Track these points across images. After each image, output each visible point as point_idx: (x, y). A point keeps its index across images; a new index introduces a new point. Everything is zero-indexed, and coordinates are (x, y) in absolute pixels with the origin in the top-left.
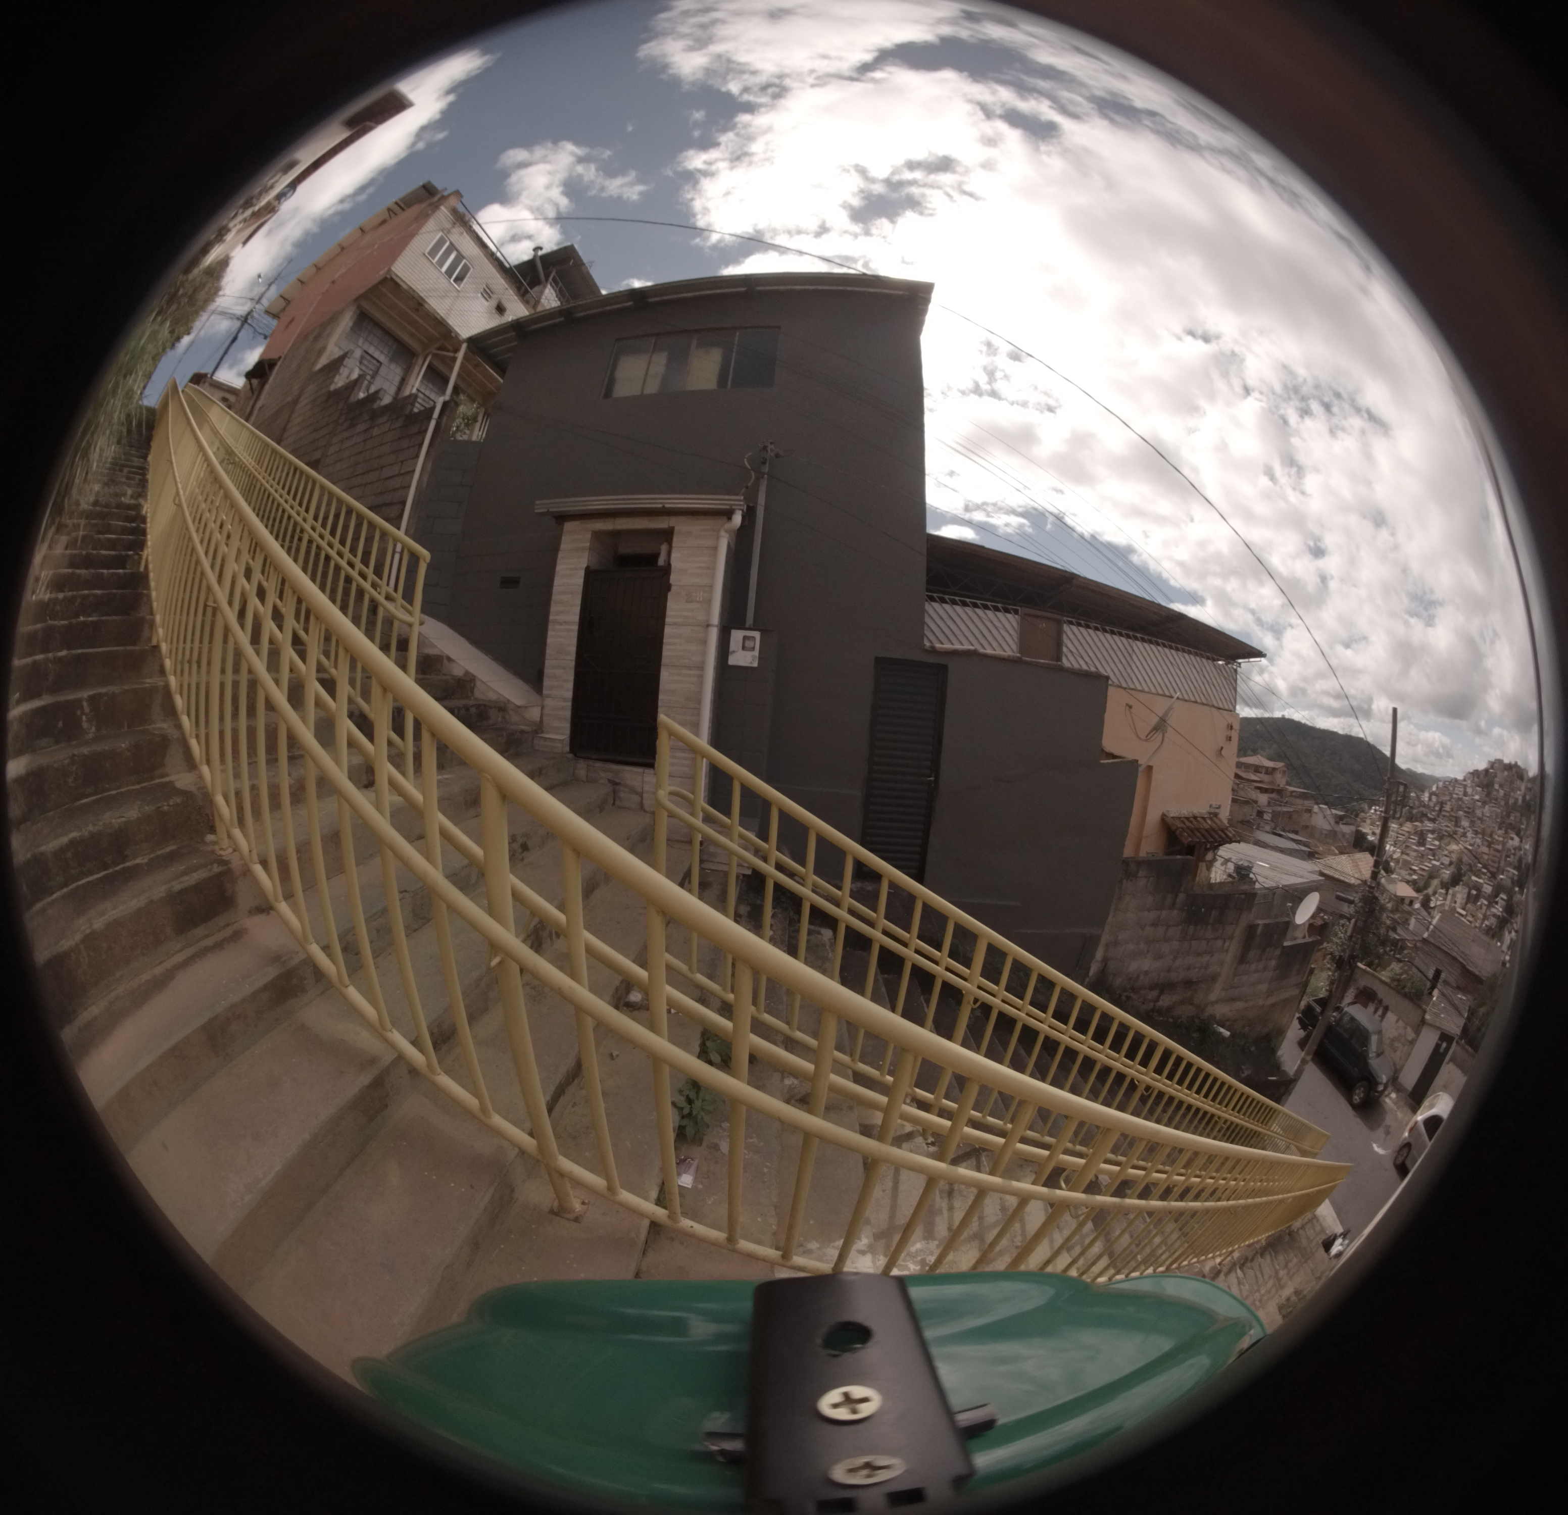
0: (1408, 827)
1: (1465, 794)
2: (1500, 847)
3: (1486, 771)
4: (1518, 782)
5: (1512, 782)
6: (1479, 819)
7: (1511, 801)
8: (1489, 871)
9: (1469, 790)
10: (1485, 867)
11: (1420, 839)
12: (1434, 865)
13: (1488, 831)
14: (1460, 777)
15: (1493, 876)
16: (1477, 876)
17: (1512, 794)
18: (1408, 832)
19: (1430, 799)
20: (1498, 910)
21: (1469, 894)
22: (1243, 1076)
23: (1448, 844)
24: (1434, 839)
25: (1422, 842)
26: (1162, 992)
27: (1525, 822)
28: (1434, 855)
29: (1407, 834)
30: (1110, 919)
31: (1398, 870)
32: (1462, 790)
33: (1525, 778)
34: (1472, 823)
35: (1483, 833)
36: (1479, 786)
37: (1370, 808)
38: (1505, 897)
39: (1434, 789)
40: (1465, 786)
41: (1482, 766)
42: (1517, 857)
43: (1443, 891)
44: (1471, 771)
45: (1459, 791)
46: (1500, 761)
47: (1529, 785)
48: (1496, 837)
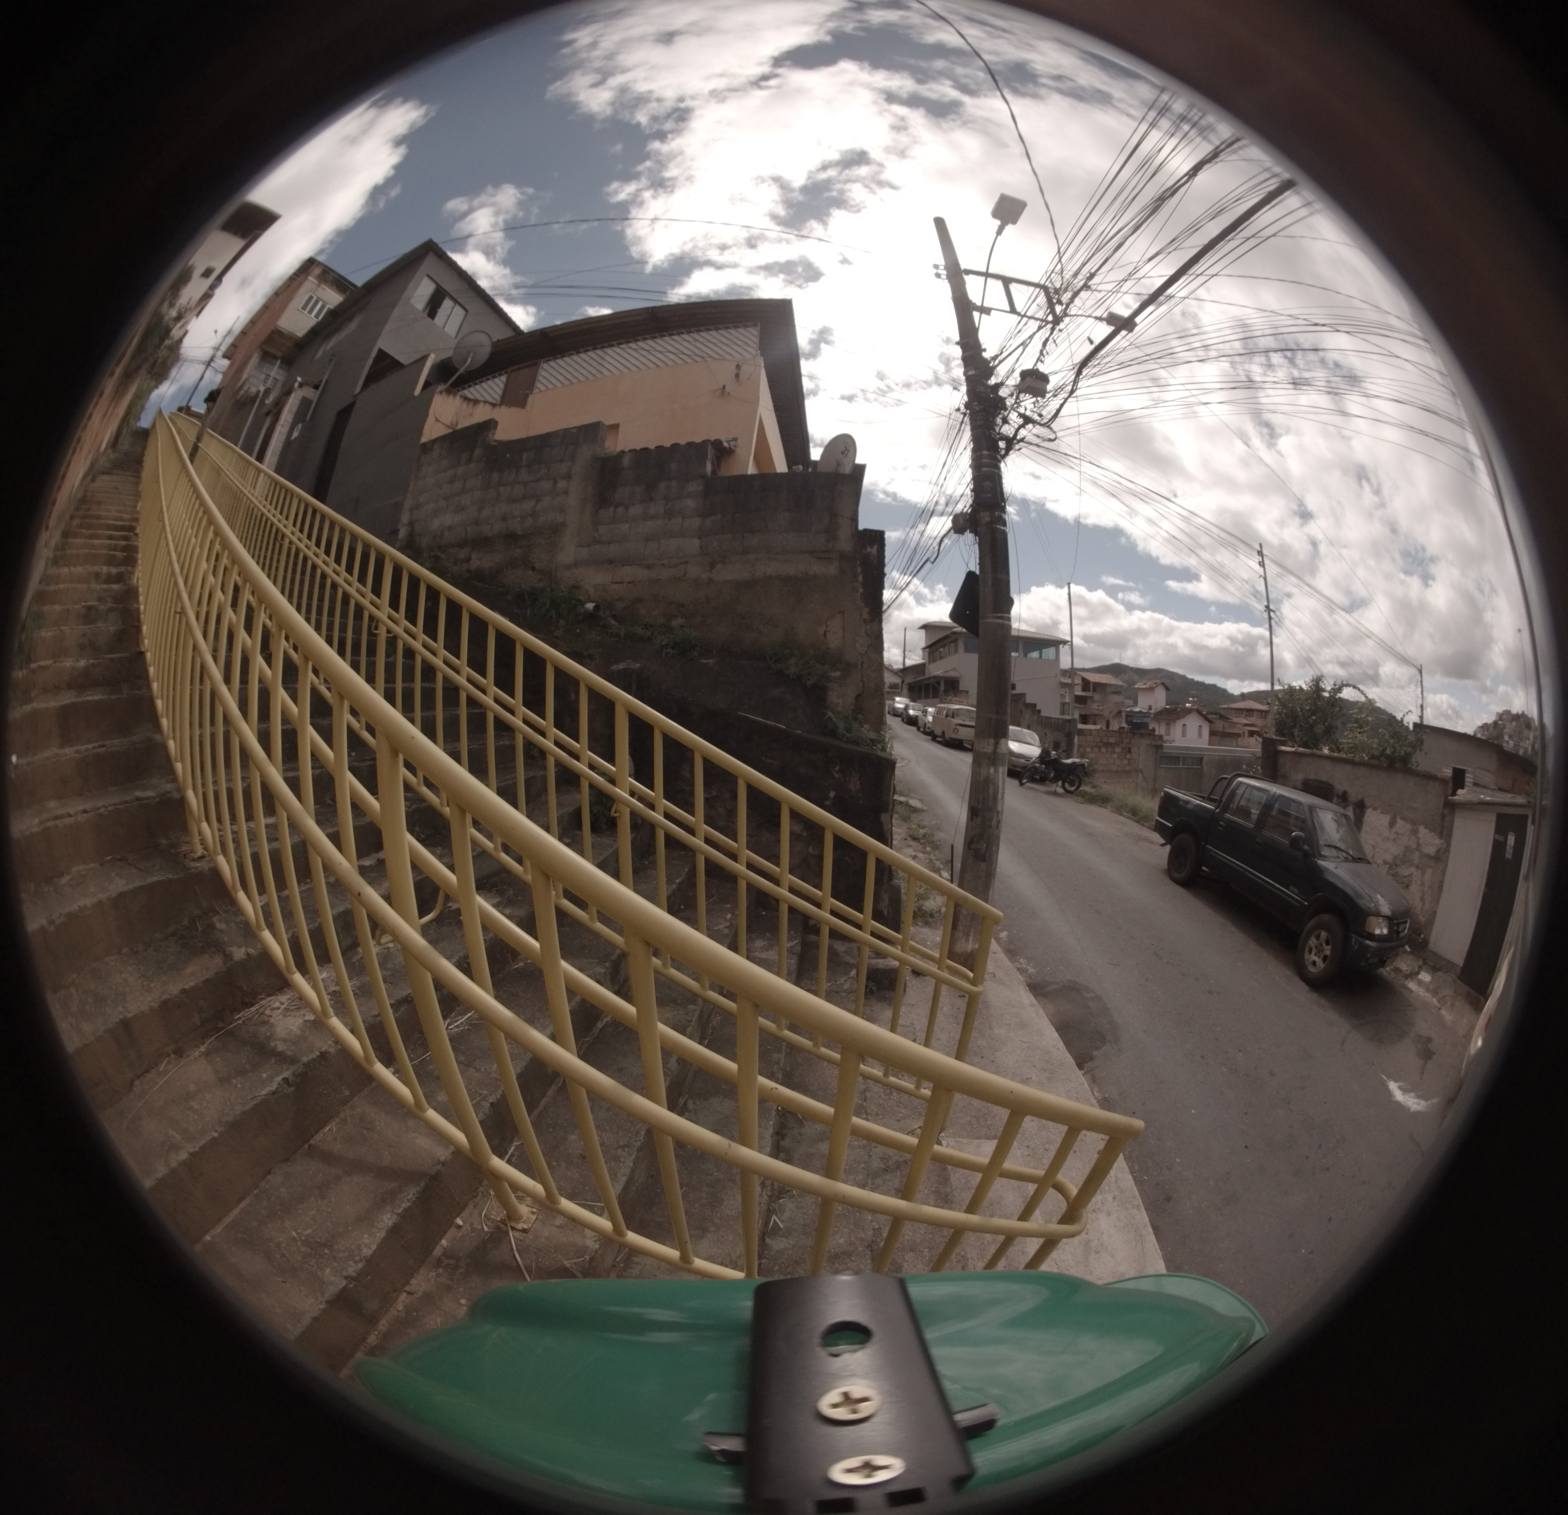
3: (1496, 723)
33: (1533, 726)
41: (1491, 719)
44: (1482, 724)
46: (1508, 712)
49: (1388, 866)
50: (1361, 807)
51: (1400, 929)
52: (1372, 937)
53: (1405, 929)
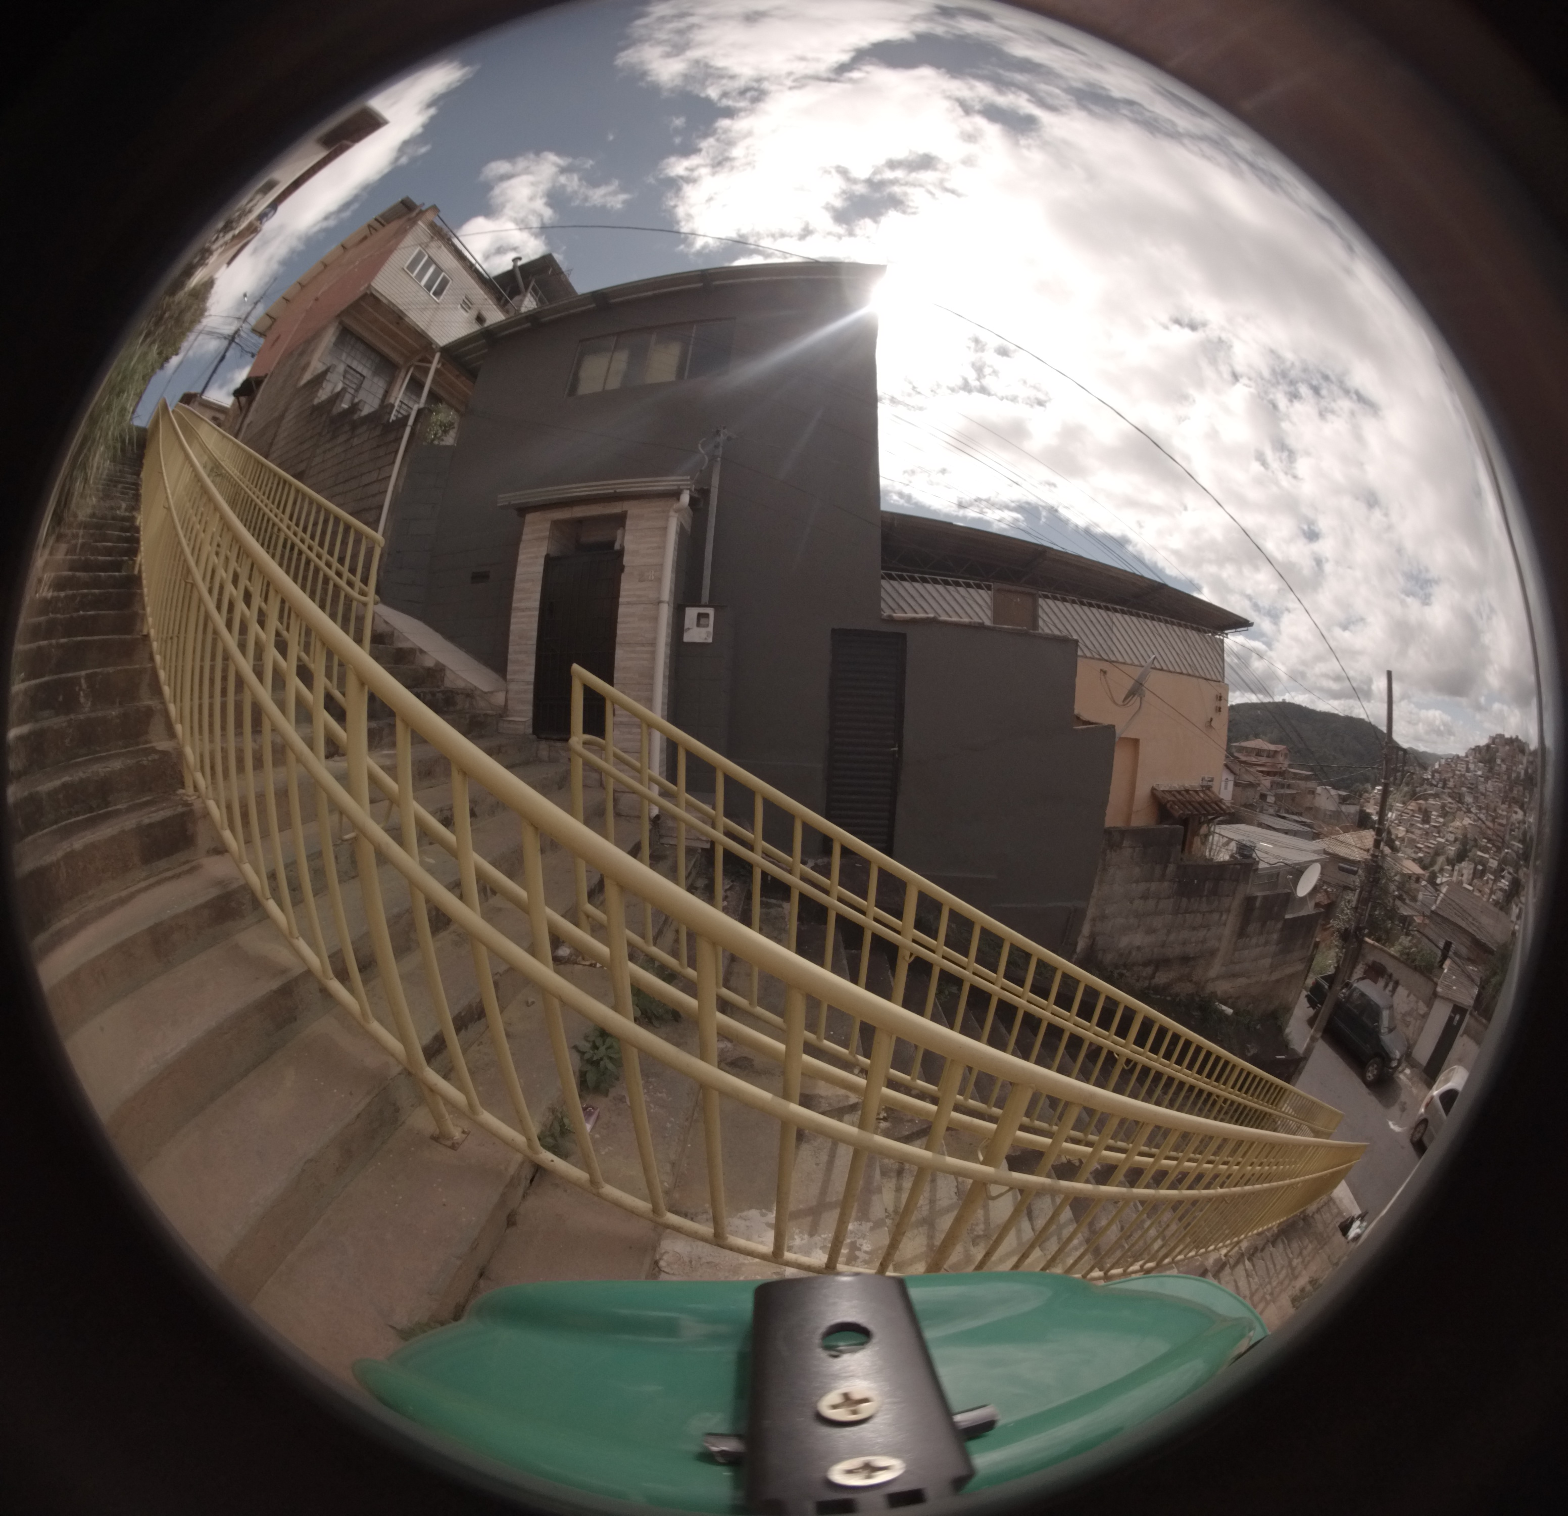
0: (1412, 805)
1: (1468, 770)
2: (1504, 822)
3: (1488, 746)
4: (1520, 756)
5: (1513, 757)
6: (1482, 794)
7: (1514, 775)
8: (1494, 845)
9: (1472, 766)
10: (1489, 840)
11: (1424, 816)
12: (1439, 842)
13: (1492, 805)
14: (1462, 754)
15: (1499, 850)
16: (1482, 852)
17: (1514, 768)
18: (1412, 810)
19: (1433, 776)
20: (1504, 883)
21: (1475, 868)
22: (1249, 1055)
23: (1453, 821)
24: (1439, 816)
25: (1426, 820)
26: (1157, 969)
27: (1527, 795)
28: (1438, 833)
29: (1411, 813)
30: (1095, 891)
31: (1403, 848)
32: (1464, 766)
33: (1527, 751)
34: (1476, 799)
35: (1487, 807)
36: (1481, 762)
37: (1374, 788)
38: (1511, 870)
39: (1437, 766)
40: (1467, 763)
41: (1483, 741)
42: (1521, 831)
43: (1449, 868)
44: (1473, 747)
45: (1462, 767)
46: (1501, 736)
47: (1531, 758)
48: (1500, 812)
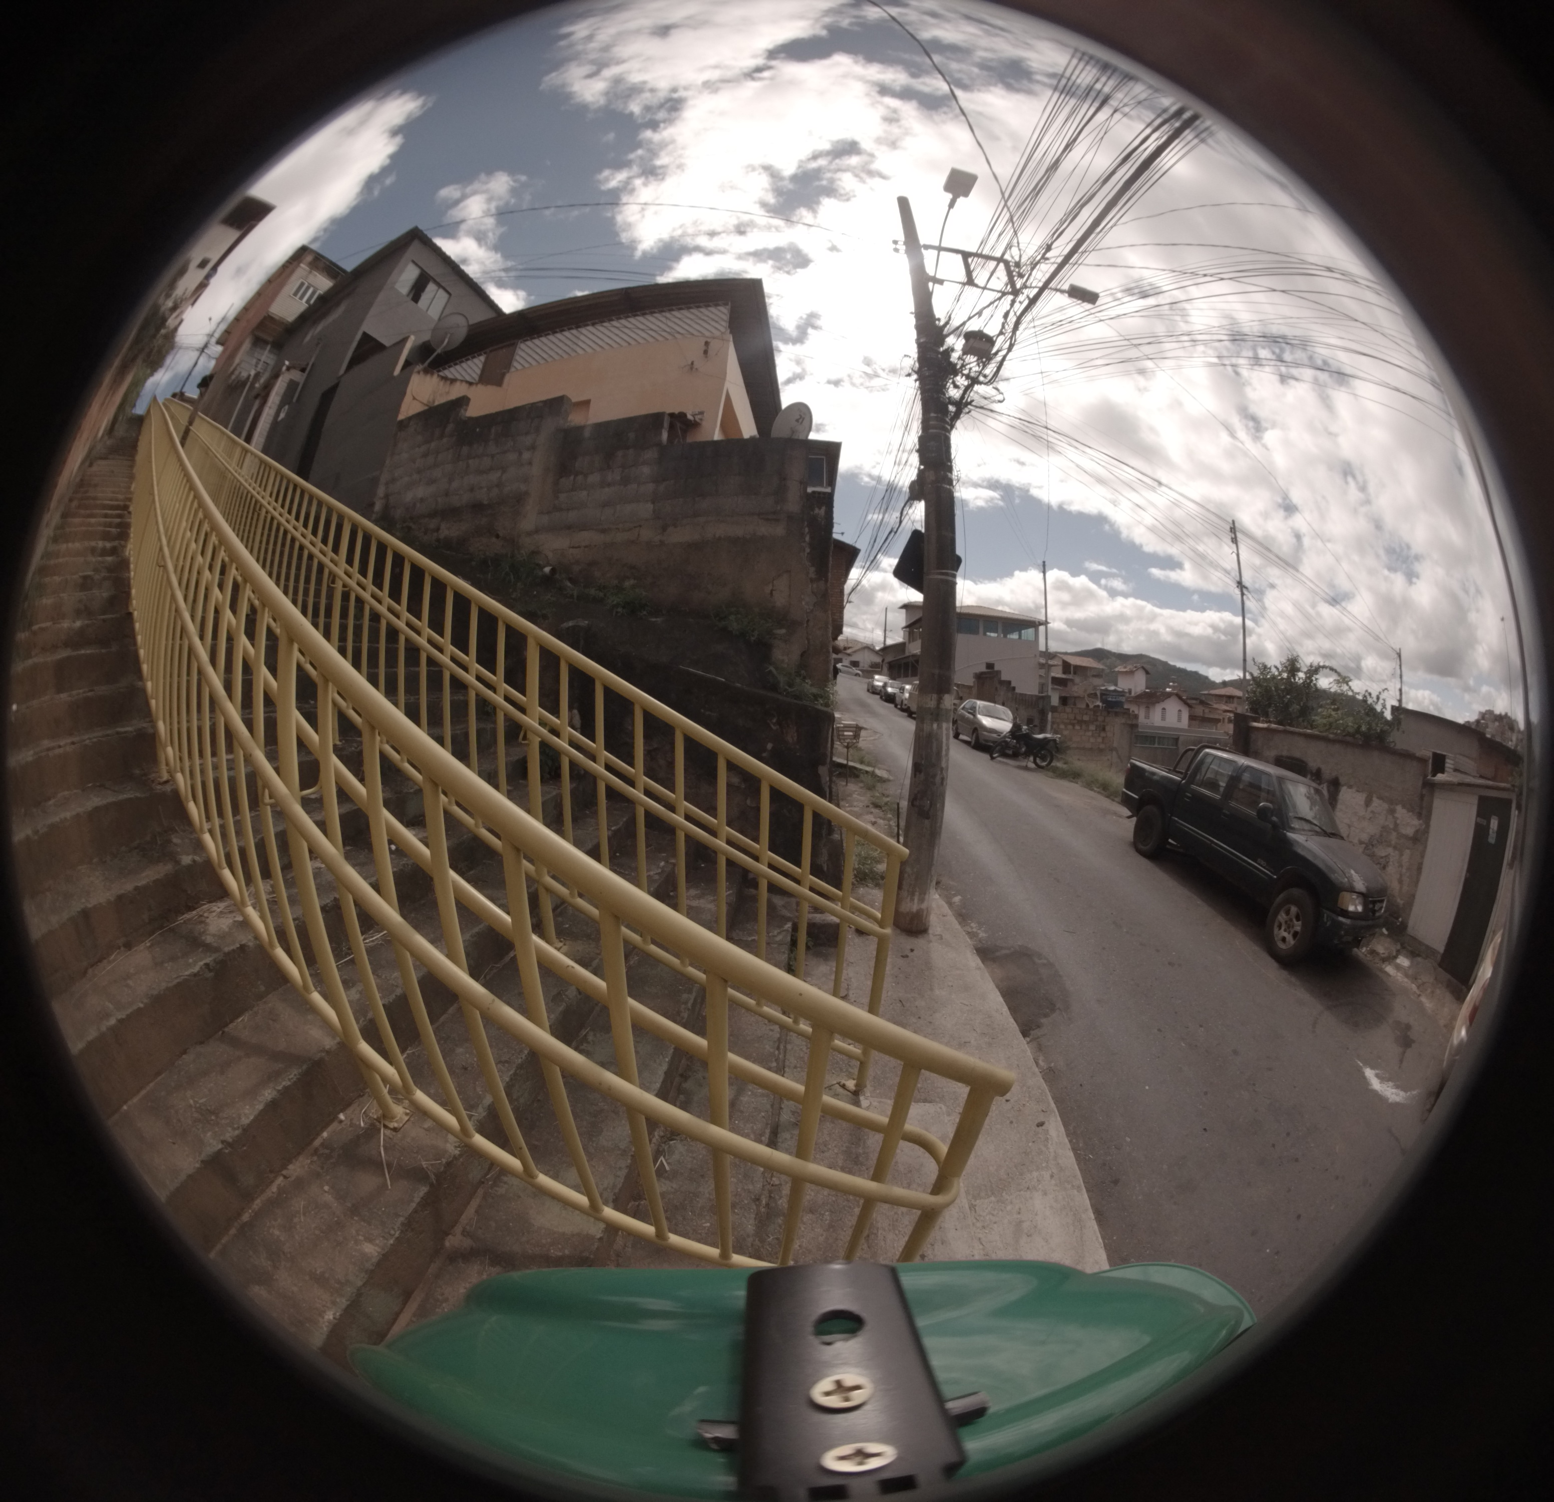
49: (1364, 846)
50: (1335, 784)
51: (1376, 908)
52: (1345, 913)
53: (1381, 908)
